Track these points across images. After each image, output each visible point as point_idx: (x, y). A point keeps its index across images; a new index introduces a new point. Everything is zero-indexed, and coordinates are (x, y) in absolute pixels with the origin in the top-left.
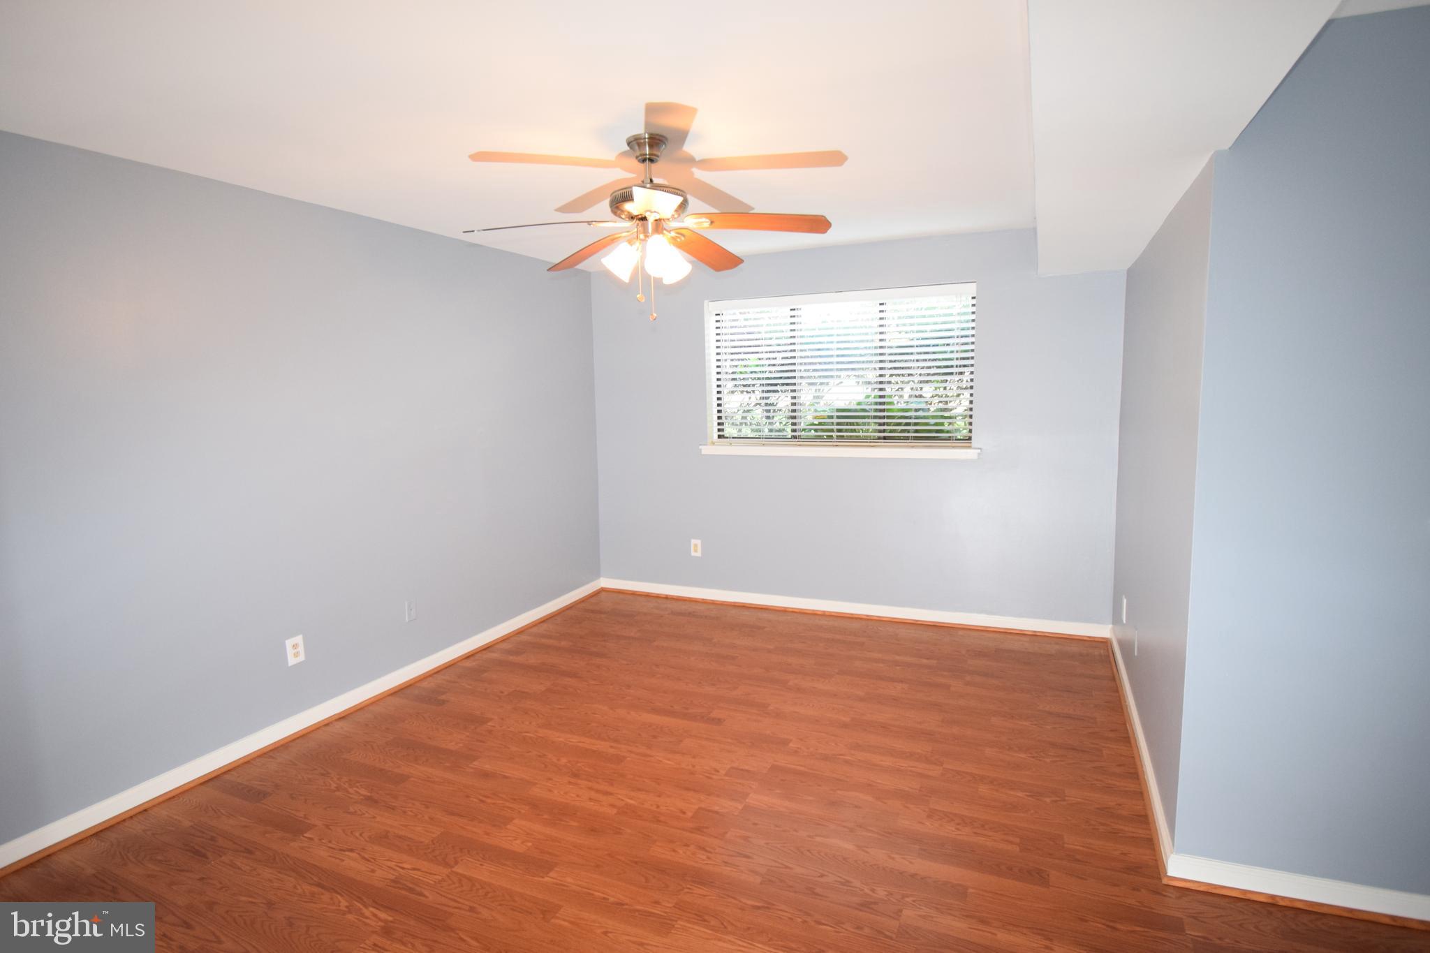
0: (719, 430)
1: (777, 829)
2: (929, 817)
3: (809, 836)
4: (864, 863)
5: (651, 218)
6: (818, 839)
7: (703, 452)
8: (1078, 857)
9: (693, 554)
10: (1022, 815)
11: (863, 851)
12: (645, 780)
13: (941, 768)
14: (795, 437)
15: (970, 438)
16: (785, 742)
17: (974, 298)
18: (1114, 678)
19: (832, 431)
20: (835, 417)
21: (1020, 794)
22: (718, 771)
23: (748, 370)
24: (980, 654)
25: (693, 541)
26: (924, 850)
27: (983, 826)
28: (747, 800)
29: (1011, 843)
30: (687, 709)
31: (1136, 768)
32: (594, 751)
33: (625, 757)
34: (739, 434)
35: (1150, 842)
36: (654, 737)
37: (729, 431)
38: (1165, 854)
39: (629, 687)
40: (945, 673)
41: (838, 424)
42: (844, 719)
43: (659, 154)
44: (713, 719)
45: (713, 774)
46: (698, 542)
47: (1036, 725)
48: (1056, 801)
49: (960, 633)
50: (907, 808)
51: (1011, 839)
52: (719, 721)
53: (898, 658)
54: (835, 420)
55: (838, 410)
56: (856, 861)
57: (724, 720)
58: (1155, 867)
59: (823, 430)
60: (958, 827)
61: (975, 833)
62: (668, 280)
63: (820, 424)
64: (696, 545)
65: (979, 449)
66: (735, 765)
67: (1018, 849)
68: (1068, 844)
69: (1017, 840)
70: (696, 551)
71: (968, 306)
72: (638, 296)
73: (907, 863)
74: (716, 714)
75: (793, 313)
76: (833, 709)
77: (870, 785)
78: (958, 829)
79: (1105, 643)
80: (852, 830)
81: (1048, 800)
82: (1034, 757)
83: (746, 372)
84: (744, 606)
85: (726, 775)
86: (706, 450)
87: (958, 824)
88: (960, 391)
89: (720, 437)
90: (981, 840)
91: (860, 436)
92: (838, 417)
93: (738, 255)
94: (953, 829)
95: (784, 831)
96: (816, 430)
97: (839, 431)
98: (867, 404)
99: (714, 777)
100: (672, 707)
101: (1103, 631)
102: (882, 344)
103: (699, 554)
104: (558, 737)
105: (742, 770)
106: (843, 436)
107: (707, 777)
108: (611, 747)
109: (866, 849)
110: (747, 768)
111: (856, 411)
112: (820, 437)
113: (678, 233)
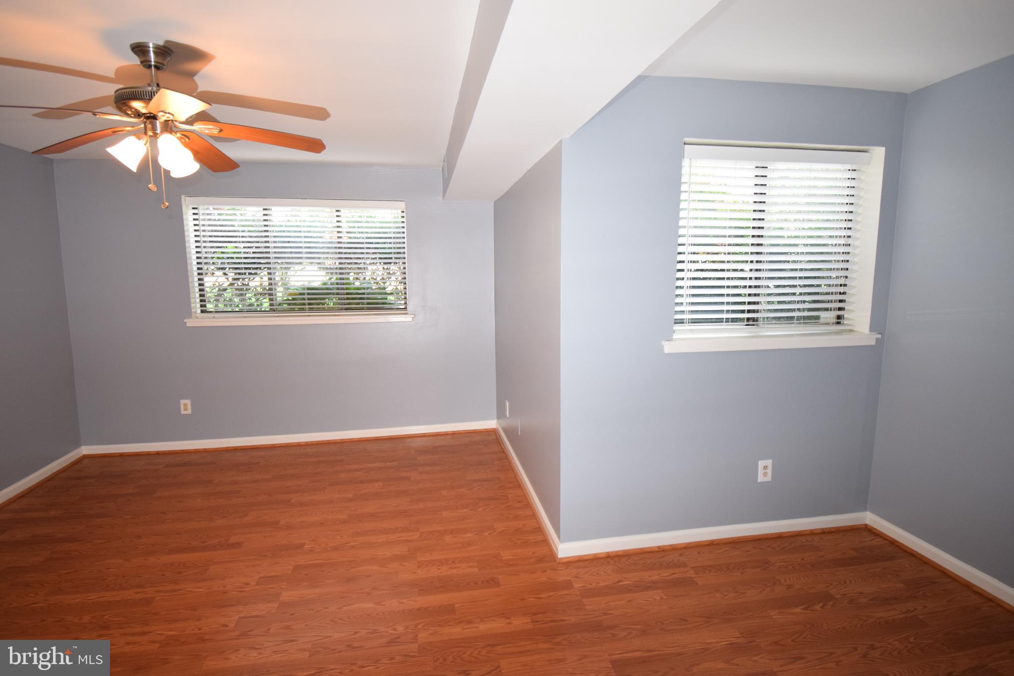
0: (201, 306)
1: (312, 612)
2: (419, 567)
3: (339, 609)
4: (383, 613)
5: (162, 117)
6: (345, 608)
7: (188, 325)
8: (511, 563)
9: (183, 412)
10: (475, 547)
11: (381, 605)
12: (180, 611)
13: (418, 533)
14: (272, 310)
15: (405, 308)
16: (302, 545)
17: (403, 212)
18: (503, 451)
19: (304, 304)
20: (306, 294)
21: (470, 535)
22: (248, 584)
23: (225, 256)
24: (424, 451)
25: (183, 402)
26: (422, 590)
27: (454, 562)
28: (281, 599)
29: (472, 567)
30: (204, 542)
31: (528, 502)
32: (118, 602)
33: (154, 598)
34: (217, 308)
35: (545, 542)
36: (179, 573)
37: (210, 307)
38: (555, 545)
39: (139, 537)
40: (406, 469)
41: (309, 299)
42: (341, 517)
43: (165, 63)
44: (233, 544)
45: (245, 588)
46: (188, 402)
47: (468, 489)
48: (491, 533)
49: (408, 440)
50: (404, 565)
51: (472, 564)
52: (238, 545)
53: (370, 465)
54: (306, 296)
55: (308, 289)
56: (377, 614)
57: (243, 543)
58: (552, 555)
59: (295, 304)
60: (439, 567)
61: (450, 568)
62: (175, 174)
63: (294, 299)
64: (185, 405)
65: (413, 314)
66: (261, 575)
67: (477, 569)
68: (504, 557)
69: (476, 564)
70: (186, 409)
71: (398, 217)
72: (149, 186)
73: (412, 602)
74: (233, 540)
75: (266, 212)
76: (332, 512)
77: (373, 558)
78: (439, 569)
79: (494, 432)
80: (369, 594)
81: (486, 534)
82: (471, 510)
83: (223, 258)
84: (236, 449)
85: (257, 585)
86: (190, 323)
87: (438, 566)
88: (389, 276)
89: (202, 312)
90: (455, 571)
91: (325, 308)
92: (308, 294)
93: (236, 161)
94: (436, 570)
95: (318, 611)
96: (289, 304)
97: (309, 304)
98: (332, 284)
99: (247, 589)
100: (189, 544)
101: (491, 424)
102: (340, 240)
103: (189, 412)
104: (73, 599)
105: (269, 577)
106: (313, 308)
107: (239, 591)
108: (136, 593)
109: (383, 603)
110: (273, 574)
111: (322, 289)
112: (293, 310)
113: (182, 135)
